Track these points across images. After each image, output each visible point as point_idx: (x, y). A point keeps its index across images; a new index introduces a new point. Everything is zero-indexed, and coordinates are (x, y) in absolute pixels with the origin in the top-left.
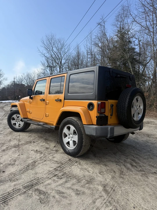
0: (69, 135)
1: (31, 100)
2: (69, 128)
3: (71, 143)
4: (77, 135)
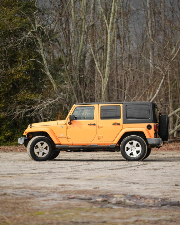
1: (69, 125)
4: (140, 146)
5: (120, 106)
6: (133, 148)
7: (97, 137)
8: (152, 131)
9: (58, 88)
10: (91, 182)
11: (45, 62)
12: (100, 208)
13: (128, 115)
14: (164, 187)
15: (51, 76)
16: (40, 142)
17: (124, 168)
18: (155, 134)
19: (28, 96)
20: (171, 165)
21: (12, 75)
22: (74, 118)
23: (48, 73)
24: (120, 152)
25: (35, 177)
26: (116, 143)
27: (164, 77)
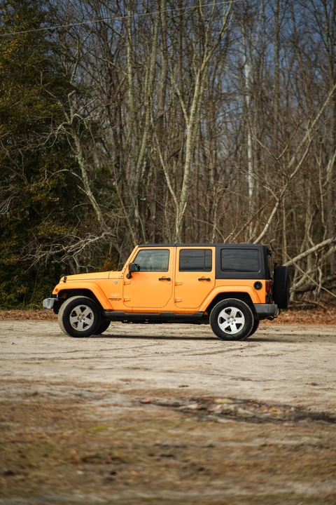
0: (229, 319)
1: (127, 280)
2: (228, 312)
3: (233, 328)
4: (243, 316)
5: (211, 250)
6: (231, 319)
7: (172, 301)
8: (262, 293)
9: (105, 217)
10: (173, 376)
11: (84, 175)
12: (198, 421)
13: (224, 266)
14: (293, 386)
15: (93, 198)
16: (80, 306)
17: (220, 352)
18: (267, 297)
19: (55, 230)
20: (296, 348)
21: (31, 194)
22: (135, 269)
23: (89, 193)
24: (209, 325)
25: (78, 366)
26: (204, 310)
27: (277, 204)
